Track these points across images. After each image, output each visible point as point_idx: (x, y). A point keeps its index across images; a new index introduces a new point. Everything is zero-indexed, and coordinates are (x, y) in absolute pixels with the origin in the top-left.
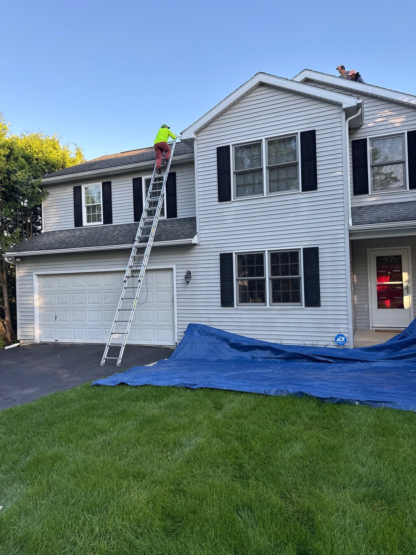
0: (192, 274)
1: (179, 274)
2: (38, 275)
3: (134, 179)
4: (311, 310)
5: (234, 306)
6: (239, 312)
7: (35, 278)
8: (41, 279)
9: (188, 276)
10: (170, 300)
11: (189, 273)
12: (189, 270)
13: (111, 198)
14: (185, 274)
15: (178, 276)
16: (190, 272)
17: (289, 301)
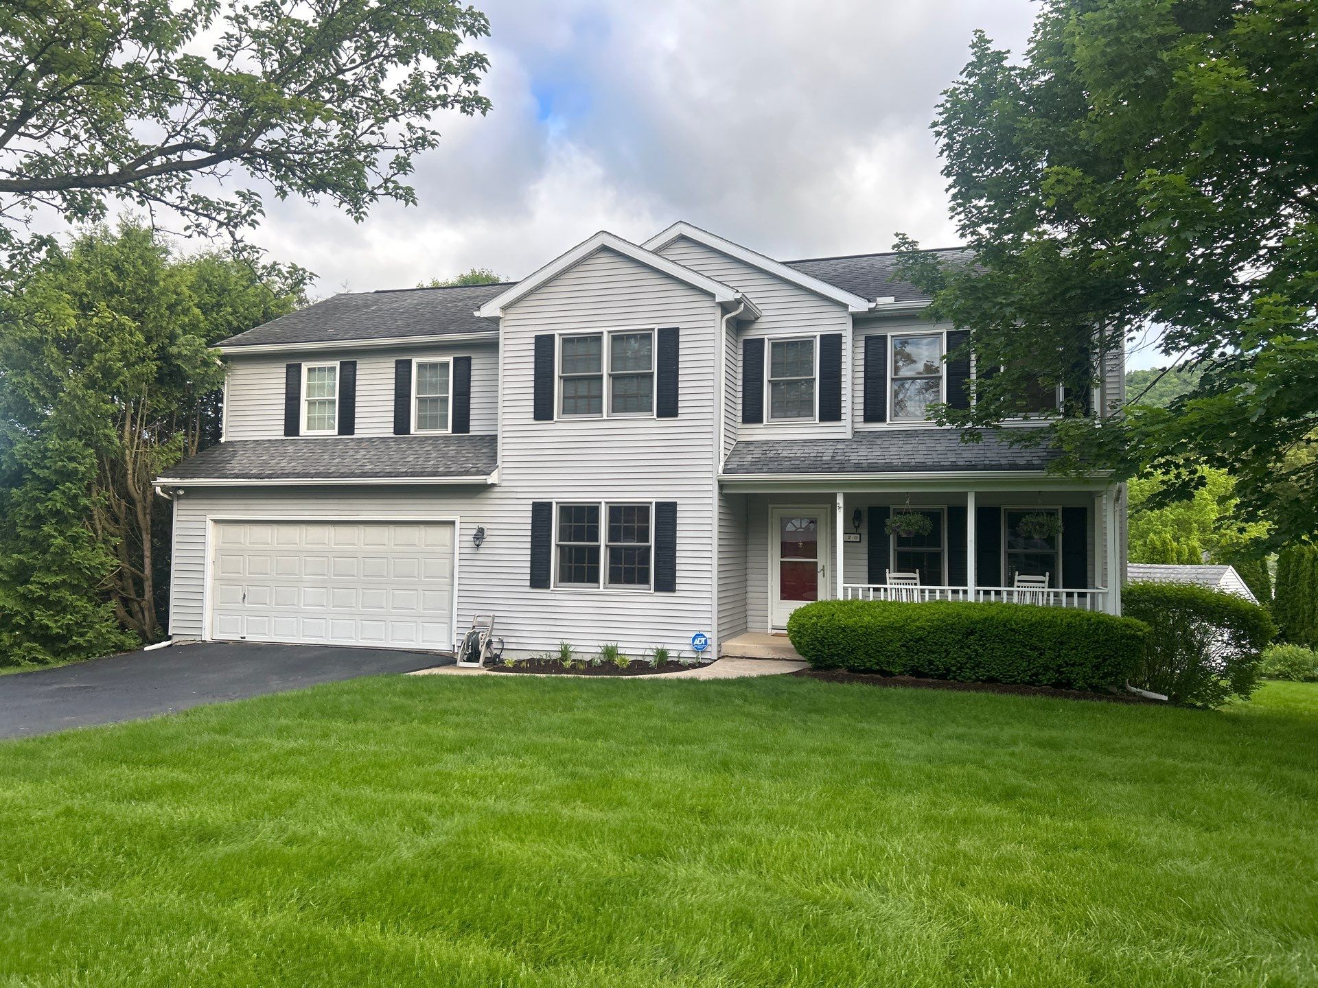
0: (486, 533)
1: (464, 532)
2: (216, 521)
3: (397, 362)
4: (663, 597)
5: (549, 588)
6: (558, 597)
7: (210, 524)
8: (221, 527)
9: (480, 535)
10: (448, 575)
11: (481, 531)
12: (481, 525)
13: (354, 391)
14: (474, 532)
15: (462, 535)
16: (483, 529)
17: (632, 582)
